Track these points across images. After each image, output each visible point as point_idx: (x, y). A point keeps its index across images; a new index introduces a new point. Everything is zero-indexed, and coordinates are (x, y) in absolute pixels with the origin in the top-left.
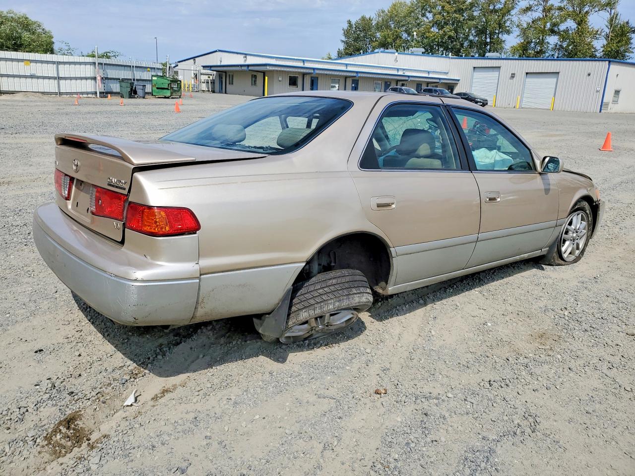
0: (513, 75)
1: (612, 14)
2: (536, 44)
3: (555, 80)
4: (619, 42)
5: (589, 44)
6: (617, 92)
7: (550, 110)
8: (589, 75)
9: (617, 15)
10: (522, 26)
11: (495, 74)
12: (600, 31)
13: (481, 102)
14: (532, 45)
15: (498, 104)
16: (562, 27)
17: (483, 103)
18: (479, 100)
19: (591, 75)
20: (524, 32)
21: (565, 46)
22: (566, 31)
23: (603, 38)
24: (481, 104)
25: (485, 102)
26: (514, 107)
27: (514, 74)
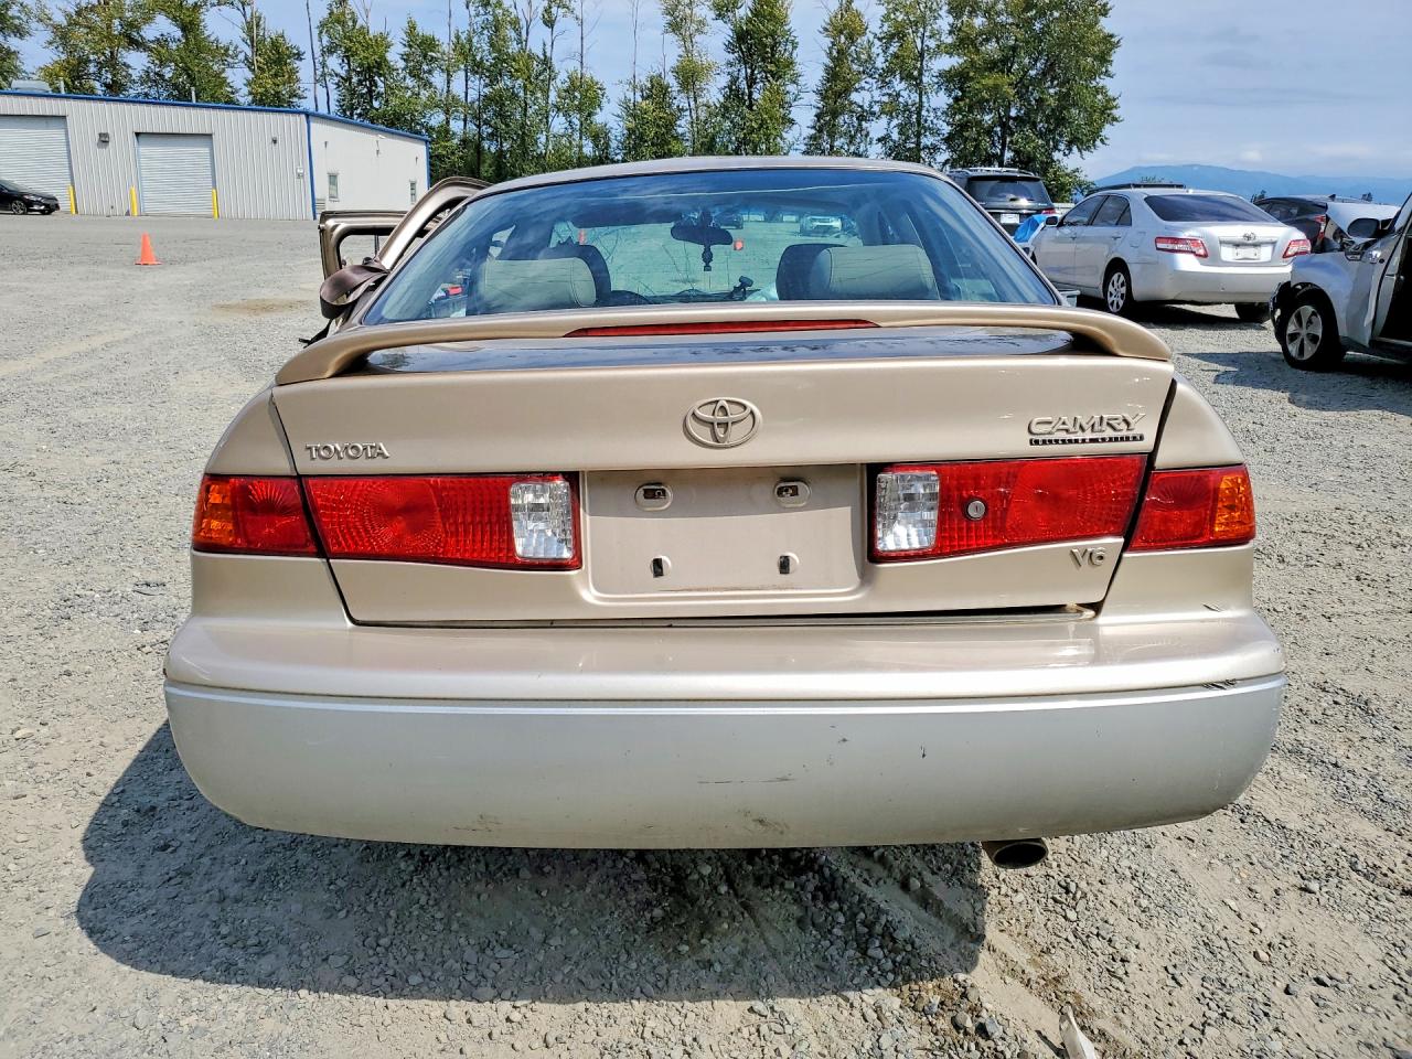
0: (104, 140)
1: (248, 16)
2: (100, 66)
3: (207, 150)
4: (276, 75)
5: (217, 75)
6: (333, 178)
7: (212, 217)
8: (275, 142)
9: (260, 18)
10: (50, 19)
11: (54, 134)
12: (232, 48)
13: (39, 203)
14: (92, 68)
15: (83, 207)
16: (149, 33)
17: (47, 206)
18: (33, 198)
19: (279, 141)
20: (63, 36)
21: (167, 76)
22: (162, 42)
23: (243, 65)
24: (43, 207)
25: (53, 202)
26: (128, 214)
27: (106, 135)
